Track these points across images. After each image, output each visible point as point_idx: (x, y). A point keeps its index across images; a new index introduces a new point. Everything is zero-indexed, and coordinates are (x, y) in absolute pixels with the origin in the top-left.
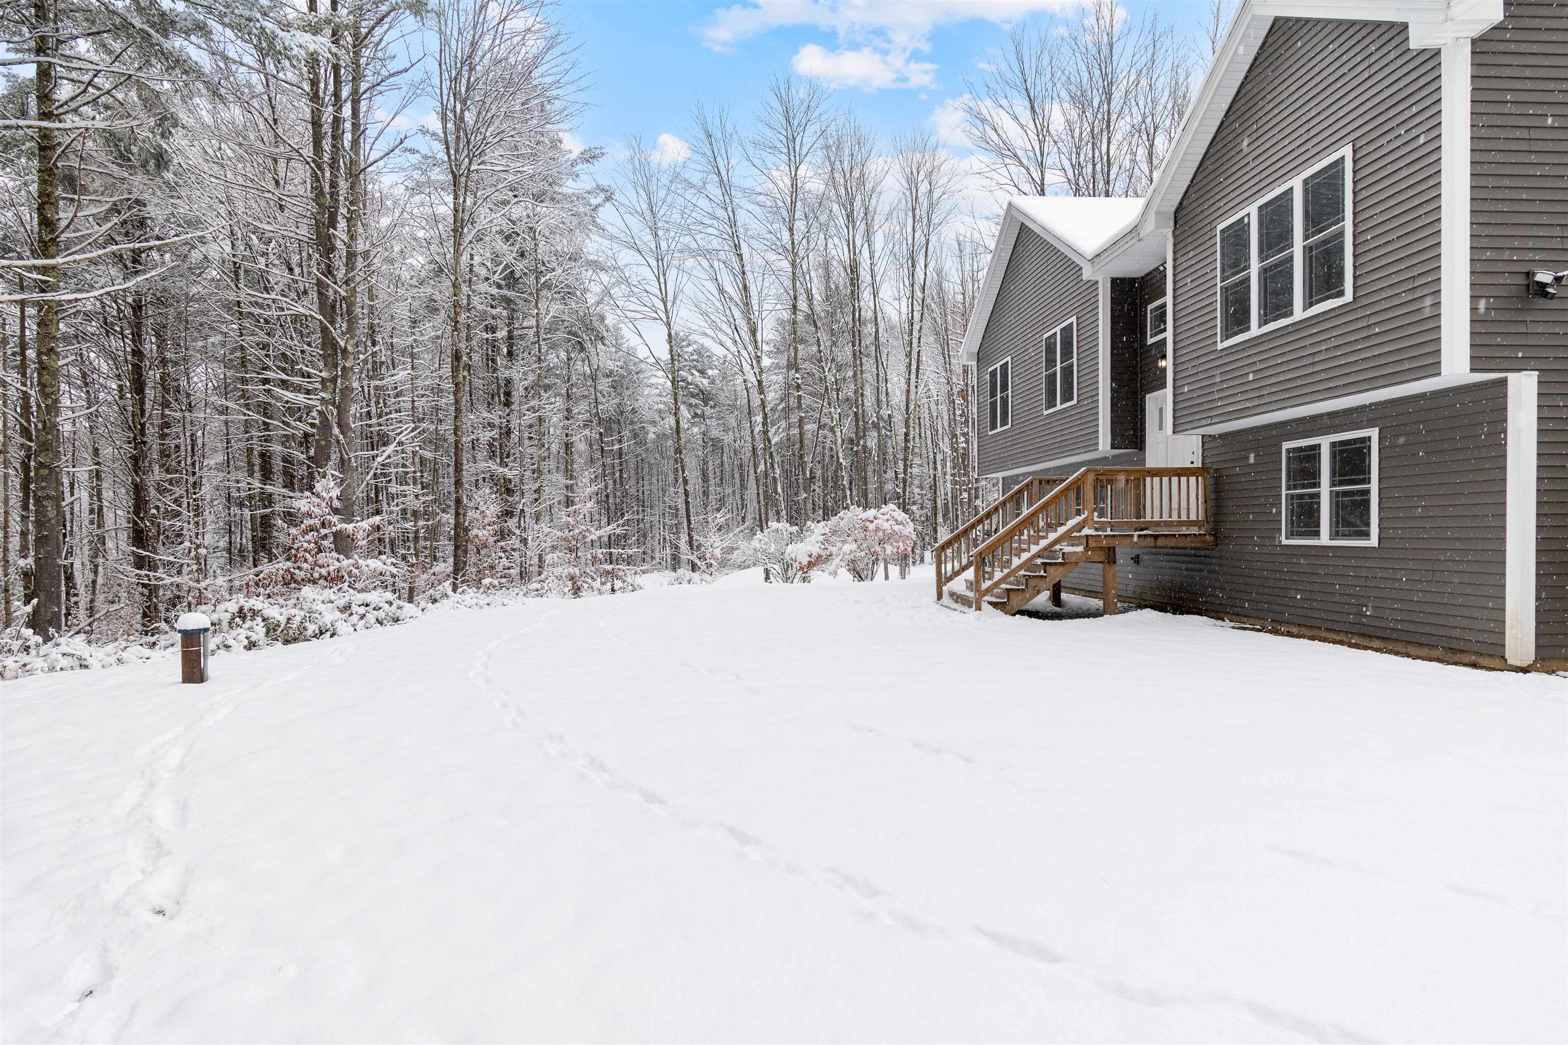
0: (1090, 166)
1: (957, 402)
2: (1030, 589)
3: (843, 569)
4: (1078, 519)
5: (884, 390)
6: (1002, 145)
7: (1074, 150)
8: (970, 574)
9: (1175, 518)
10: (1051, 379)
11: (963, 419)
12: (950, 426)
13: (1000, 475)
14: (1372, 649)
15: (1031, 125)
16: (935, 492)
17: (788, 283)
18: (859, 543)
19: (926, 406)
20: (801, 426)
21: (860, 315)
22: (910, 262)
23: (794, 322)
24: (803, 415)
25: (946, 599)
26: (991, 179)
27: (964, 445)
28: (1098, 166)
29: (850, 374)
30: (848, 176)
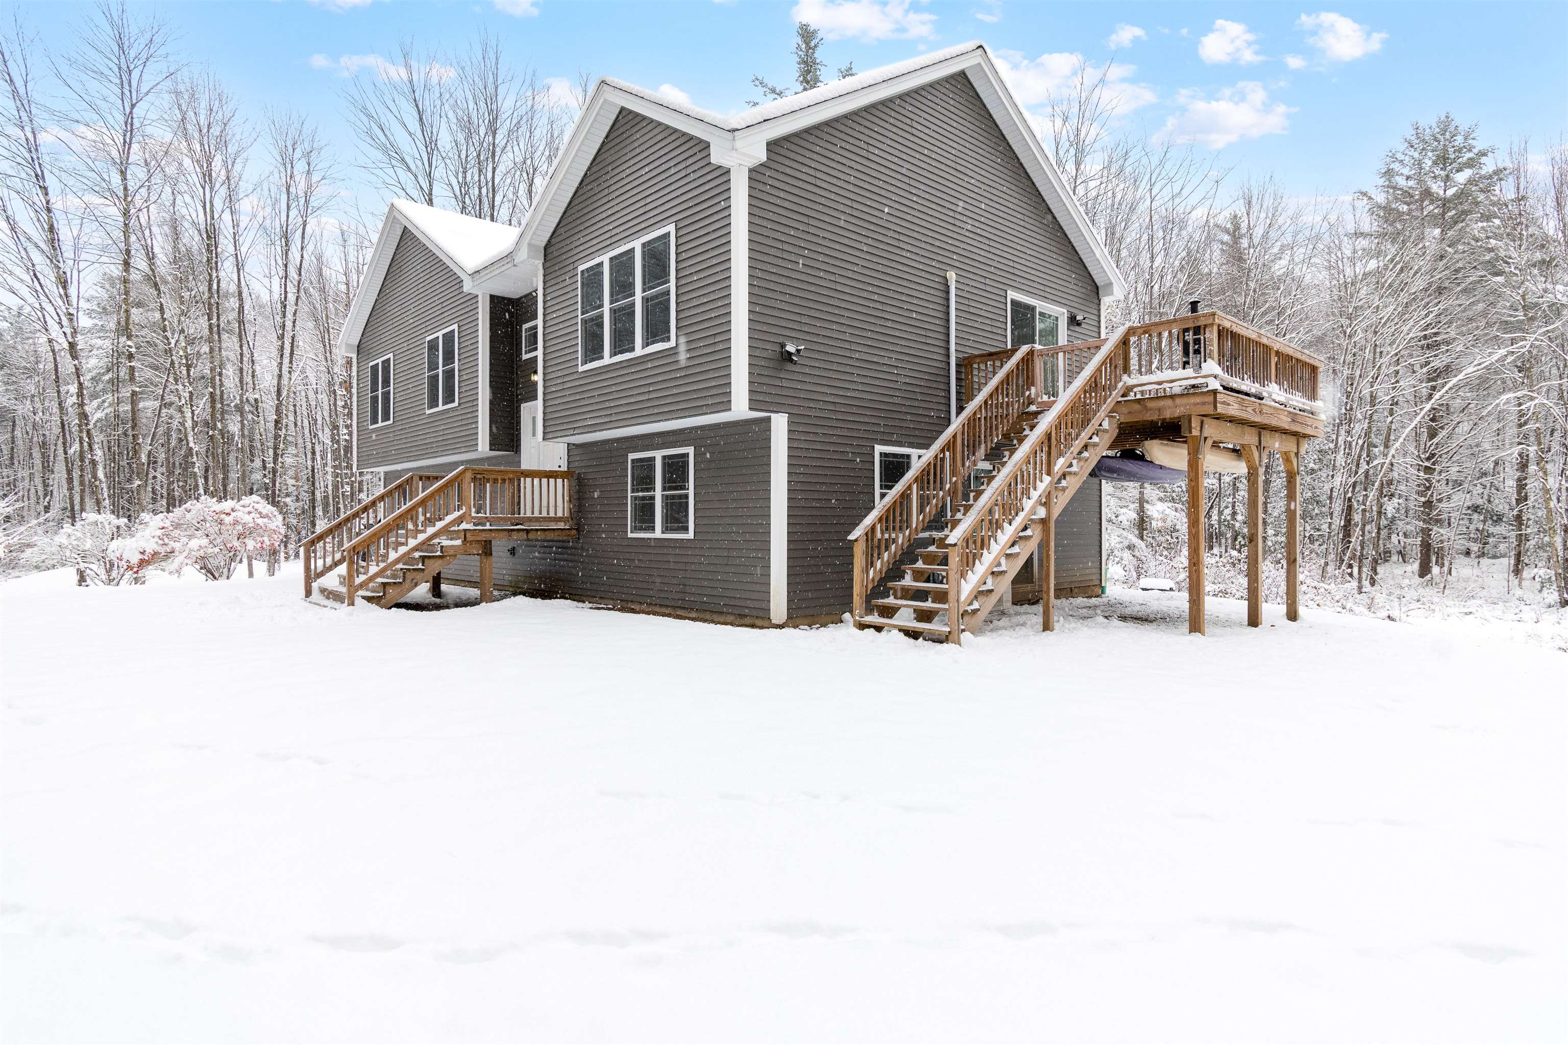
0: (477, 189)
1: (339, 392)
2: (408, 581)
3: (189, 567)
4: (457, 514)
5: (250, 372)
6: (389, 146)
7: (461, 169)
8: (343, 569)
9: (544, 514)
10: (434, 380)
11: (346, 411)
12: (331, 417)
13: (382, 470)
14: (689, 619)
15: (419, 134)
16: (313, 484)
17: (118, 234)
18: (212, 537)
19: (303, 394)
20: (134, 403)
21: (218, 286)
22: (283, 240)
23: (125, 281)
24: (138, 389)
25: (316, 595)
26: (377, 176)
27: (347, 437)
28: (484, 191)
29: (205, 349)
30: (205, 131)
